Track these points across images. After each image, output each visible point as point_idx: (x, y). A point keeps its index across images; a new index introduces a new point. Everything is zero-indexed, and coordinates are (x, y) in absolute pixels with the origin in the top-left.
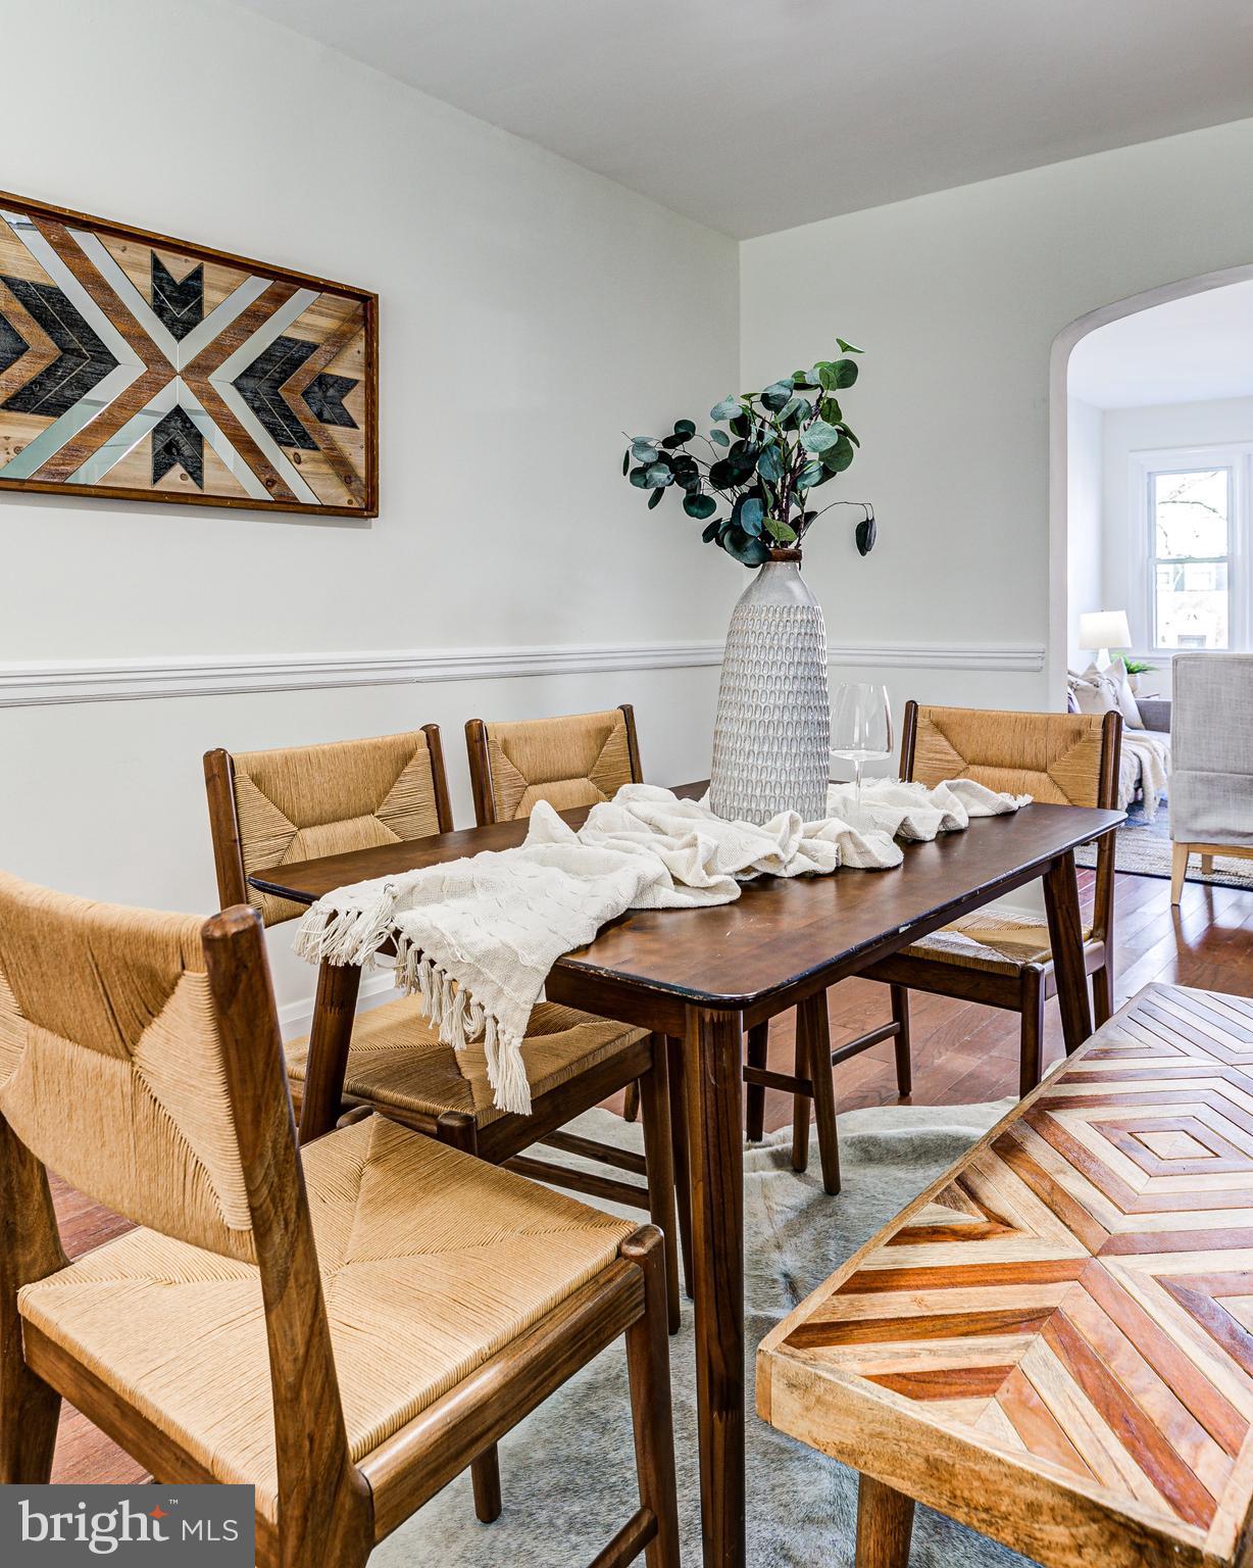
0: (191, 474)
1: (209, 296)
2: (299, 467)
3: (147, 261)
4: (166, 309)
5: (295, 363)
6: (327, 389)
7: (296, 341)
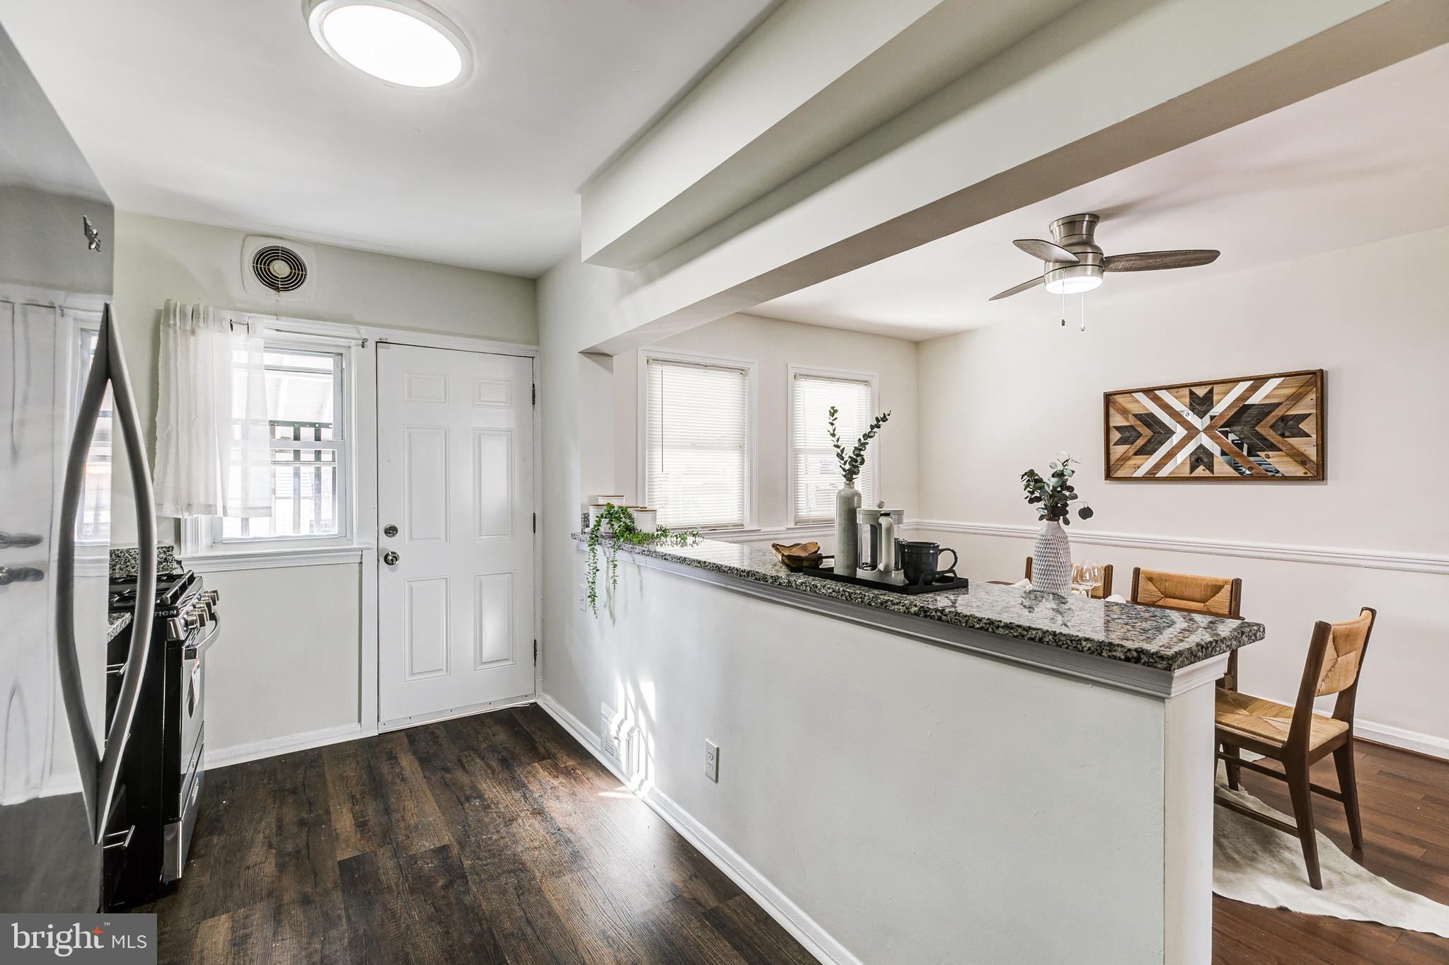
0: (1208, 468)
1: (1215, 398)
3: (1188, 393)
4: (1197, 408)
5: (1266, 414)
7: (1269, 403)
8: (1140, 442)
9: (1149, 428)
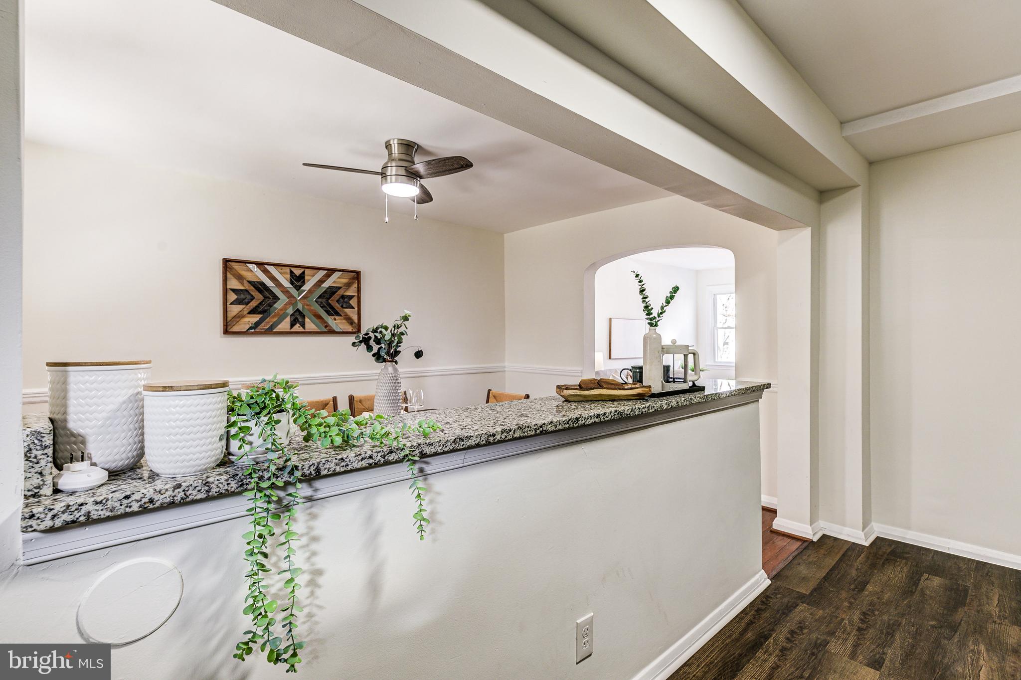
0: (302, 326)
1: (306, 278)
2: (336, 321)
3: (289, 271)
4: (295, 283)
5: (334, 293)
6: (345, 300)
7: (334, 287)
8: (253, 304)
9: (261, 294)
